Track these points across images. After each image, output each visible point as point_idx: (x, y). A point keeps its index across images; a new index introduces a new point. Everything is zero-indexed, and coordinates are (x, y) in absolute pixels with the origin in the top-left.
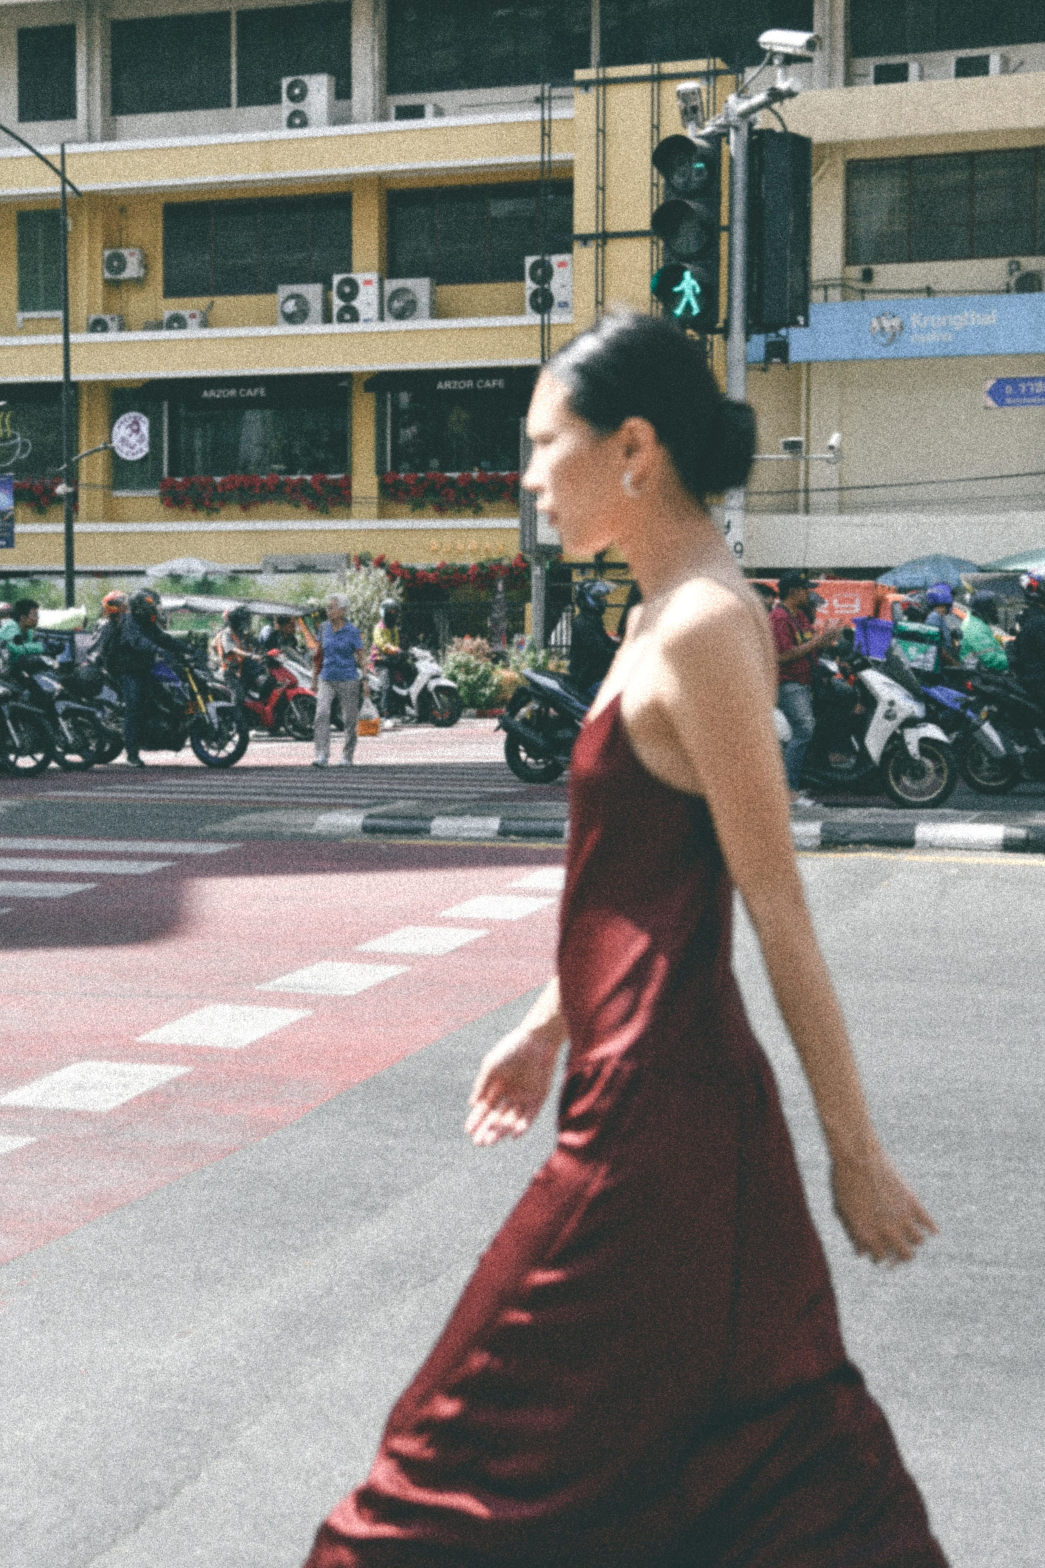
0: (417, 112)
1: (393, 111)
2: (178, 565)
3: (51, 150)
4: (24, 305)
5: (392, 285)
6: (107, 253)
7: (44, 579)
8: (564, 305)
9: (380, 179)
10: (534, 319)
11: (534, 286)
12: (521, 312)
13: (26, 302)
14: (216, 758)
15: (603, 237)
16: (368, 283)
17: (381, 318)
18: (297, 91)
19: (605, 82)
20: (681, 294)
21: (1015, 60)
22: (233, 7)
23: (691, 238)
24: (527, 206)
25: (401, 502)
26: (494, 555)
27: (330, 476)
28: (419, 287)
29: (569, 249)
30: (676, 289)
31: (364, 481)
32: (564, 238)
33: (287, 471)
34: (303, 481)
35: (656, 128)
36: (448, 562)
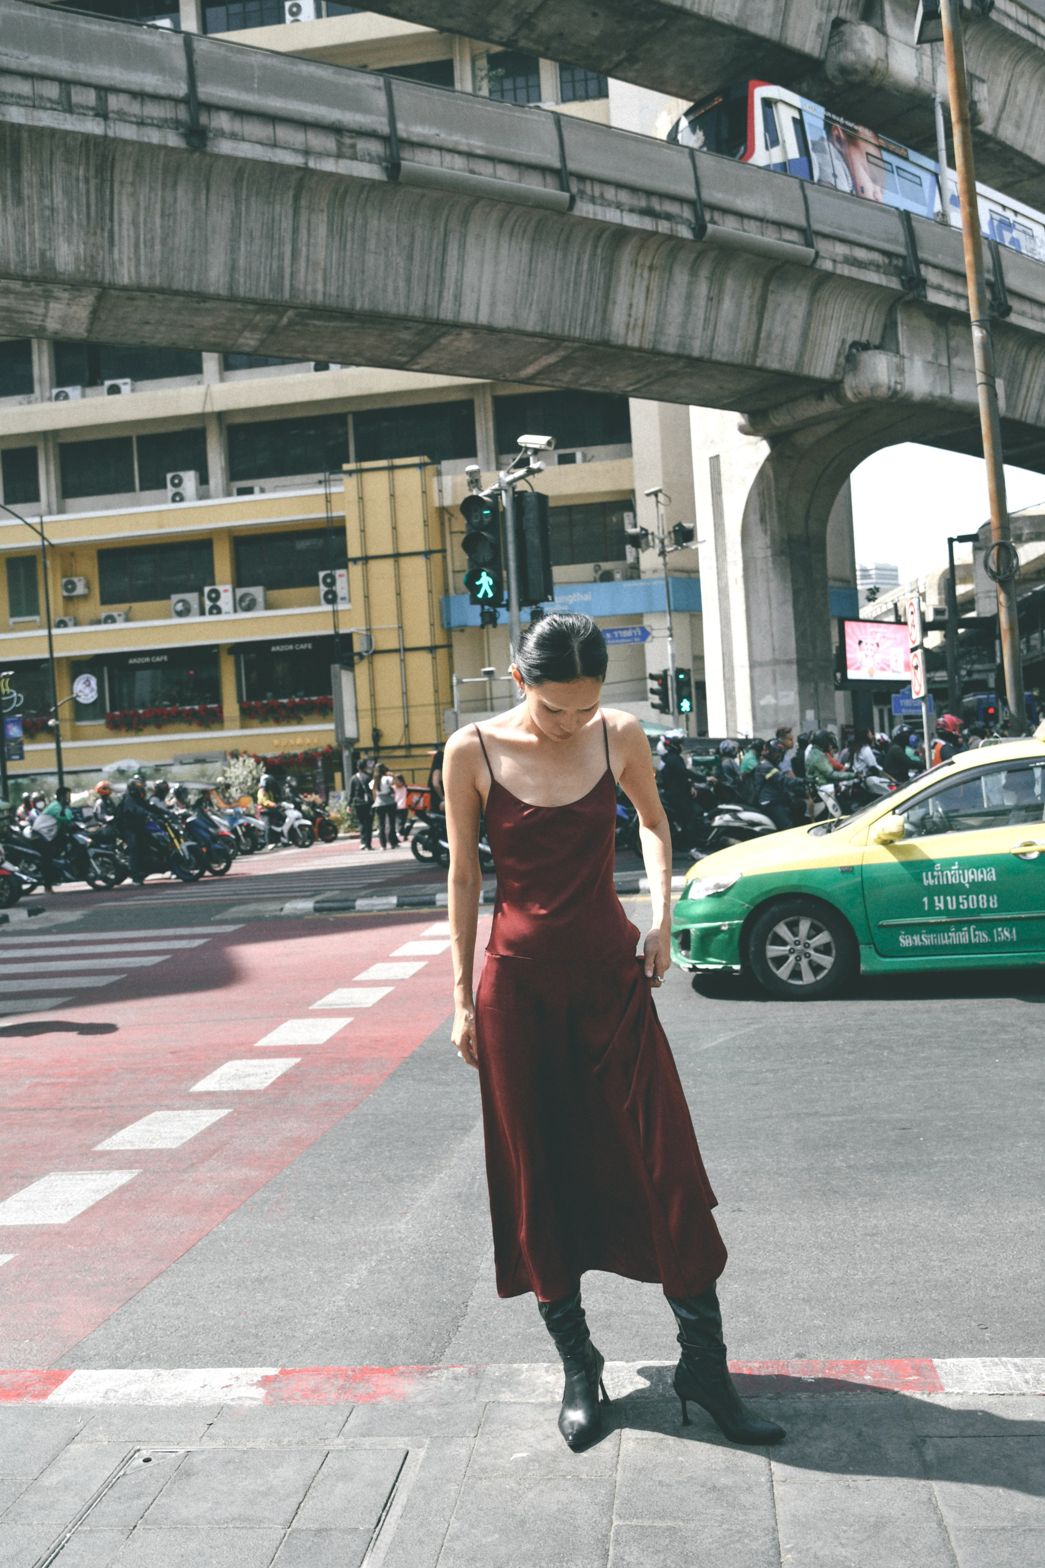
0: (249, 491)
1: (235, 491)
2: (123, 764)
3: (35, 520)
4: (13, 614)
5: (241, 592)
6: (64, 580)
7: (39, 778)
8: (343, 599)
9: (229, 530)
10: (329, 608)
11: (326, 589)
12: (318, 604)
13: (15, 611)
15: (366, 559)
16: (226, 591)
17: (235, 611)
18: (176, 481)
19: (361, 471)
20: (481, 586)
21: (589, 455)
22: (134, 434)
23: (486, 554)
24: (319, 542)
25: (254, 718)
26: (313, 747)
27: (209, 706)
28: (257, 592)
29: (345, 567)
30: (478, 583)
31: (231, 707)
32: (341, 560)
33: (183, 704)
34: (193, 710)
35: (392, 496)
36: (286, 752)
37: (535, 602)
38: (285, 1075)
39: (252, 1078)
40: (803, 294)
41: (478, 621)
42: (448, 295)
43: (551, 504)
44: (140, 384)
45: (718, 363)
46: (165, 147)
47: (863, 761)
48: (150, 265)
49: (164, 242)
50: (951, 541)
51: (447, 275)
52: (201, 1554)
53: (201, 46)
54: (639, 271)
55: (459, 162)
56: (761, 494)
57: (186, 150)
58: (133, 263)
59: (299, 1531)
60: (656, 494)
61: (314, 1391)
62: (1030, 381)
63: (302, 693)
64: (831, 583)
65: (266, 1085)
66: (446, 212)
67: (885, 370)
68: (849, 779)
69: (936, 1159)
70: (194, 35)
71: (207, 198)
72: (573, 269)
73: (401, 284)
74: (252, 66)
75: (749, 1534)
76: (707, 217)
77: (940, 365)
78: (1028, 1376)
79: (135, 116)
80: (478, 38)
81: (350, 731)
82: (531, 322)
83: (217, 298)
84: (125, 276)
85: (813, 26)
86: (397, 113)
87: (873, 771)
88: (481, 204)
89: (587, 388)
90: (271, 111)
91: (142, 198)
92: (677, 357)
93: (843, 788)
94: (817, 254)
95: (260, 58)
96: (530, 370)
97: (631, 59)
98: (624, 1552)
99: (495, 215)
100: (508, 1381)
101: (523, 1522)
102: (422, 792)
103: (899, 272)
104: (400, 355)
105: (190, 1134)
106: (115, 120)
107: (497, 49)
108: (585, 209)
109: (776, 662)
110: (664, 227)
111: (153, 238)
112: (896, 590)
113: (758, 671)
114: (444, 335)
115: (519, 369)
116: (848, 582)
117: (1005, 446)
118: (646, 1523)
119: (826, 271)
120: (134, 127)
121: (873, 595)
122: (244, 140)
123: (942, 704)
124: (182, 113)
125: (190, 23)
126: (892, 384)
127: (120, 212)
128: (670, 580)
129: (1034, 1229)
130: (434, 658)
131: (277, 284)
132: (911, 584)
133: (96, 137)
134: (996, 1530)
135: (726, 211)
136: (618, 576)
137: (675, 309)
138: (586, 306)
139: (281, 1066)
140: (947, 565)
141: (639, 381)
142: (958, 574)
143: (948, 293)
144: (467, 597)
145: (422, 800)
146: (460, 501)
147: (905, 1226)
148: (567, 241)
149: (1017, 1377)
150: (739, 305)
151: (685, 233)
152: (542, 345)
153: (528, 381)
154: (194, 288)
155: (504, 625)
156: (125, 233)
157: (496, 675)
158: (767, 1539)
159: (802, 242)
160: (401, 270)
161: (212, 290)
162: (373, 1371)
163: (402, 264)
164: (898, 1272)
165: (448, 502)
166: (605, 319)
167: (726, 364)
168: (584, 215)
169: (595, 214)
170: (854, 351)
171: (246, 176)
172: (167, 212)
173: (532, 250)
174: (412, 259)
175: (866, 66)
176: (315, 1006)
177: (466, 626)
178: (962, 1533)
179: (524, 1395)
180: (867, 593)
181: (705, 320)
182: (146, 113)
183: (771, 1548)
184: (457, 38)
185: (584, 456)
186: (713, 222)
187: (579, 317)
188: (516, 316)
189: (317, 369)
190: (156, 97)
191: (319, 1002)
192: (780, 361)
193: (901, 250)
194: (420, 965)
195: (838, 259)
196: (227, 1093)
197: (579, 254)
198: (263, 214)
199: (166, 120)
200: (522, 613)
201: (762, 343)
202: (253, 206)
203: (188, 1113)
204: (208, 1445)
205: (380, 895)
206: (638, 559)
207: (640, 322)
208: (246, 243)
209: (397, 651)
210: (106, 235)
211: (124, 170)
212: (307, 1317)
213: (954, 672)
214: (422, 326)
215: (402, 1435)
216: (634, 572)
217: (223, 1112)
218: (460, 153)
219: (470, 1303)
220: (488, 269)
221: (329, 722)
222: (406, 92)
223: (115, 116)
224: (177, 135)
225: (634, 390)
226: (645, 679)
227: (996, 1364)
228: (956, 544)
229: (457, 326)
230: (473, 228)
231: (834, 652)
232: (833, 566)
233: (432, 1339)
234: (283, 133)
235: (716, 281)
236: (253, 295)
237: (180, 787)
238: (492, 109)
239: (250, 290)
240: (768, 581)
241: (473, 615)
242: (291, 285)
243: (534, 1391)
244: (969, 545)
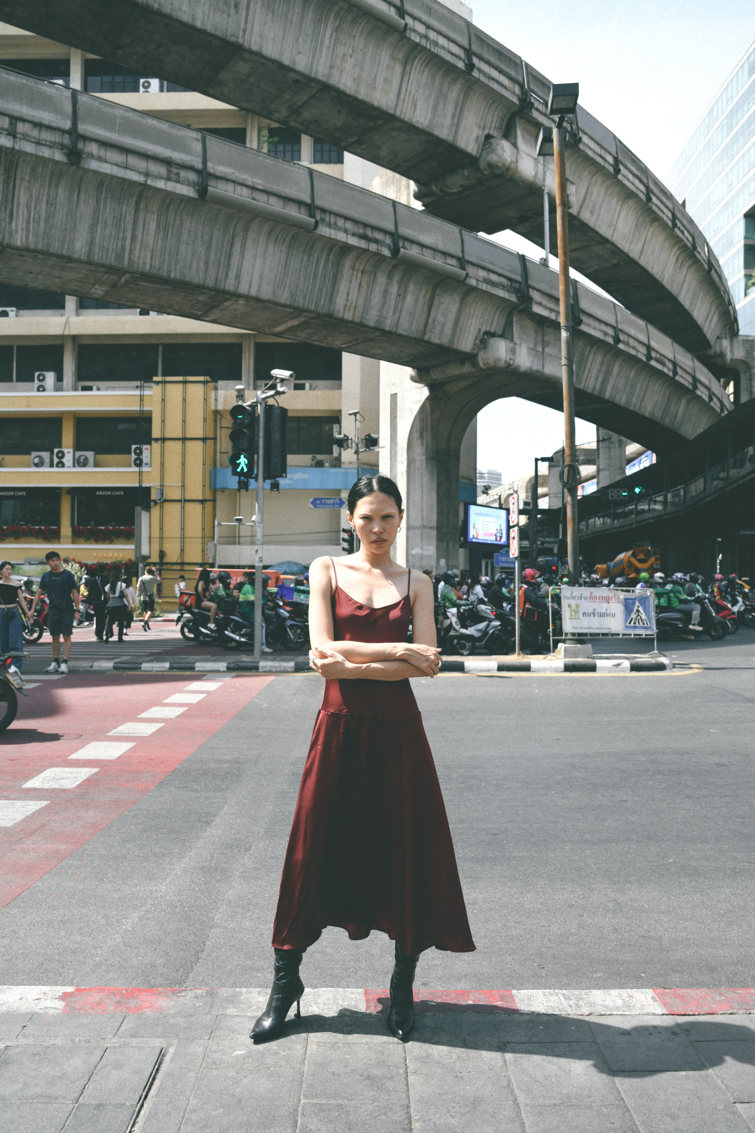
0: (90, 389)
1: (80, 387)
5: (78, 454)
8: (146, 464)
9: (74, 414)
10: (137, 469)
11: (136, 457)
12: (130, 466)
14: (29, 640)
15: (164, 440)
16: (68, 452)
17: (74, 466)
18: (41, 378)
19: (165, 382)
20: (240, 464)
21: (314, 385)
22: (15, 344)
23: (244, 443)
24: (133, 426)
25: (81, 537)
26: (119, 559)
27: (52, 527)
28: (90, 455)
29: (150, 443)
30: (238, 462)
31: (66, 529)
32: (148, 439)
33: (33, 525)
34: (40, 529)
35: (184, 400)
36: (100, 561)
37: (274, 478)
38: (87, 780)
39: (64, 781)
40: (457, 298)
41: (236, 486)
42: (232, 274)
43: (290, 414)
44: (22, 312)
45: (401, 336)
46: (53, 160)
47: (475, 594)
48: (36, 235)
49: (46, 221)
50: (537, 460)
51: (232, 262)
52: (12, 1122)
53: (83, 99)
54: (355, 273)
55: (246, 192)
56: (422, 420)
57: (67, 163)
58: (24, 232)
59: (83, 1105)
60: (355, 414)
61: (99, 1004)
62: (591, 367)
63: (114, 524)
64: (461, 480)
65: (75, 785)
66: (235, 222)
67: (504, 351)
68: (466, 605)
69: (513, 855)
70: (78, 91)
71: (78, 196)
72: (314, 267)
73: (202, 264)
74: (116, 116)
75: (391, 1109)
76: (401, 244)
77: (537, 351)
78: (571, 1002)
79: (34, 138)
80: (264, 117)
81: (145, 551)
82: (284, 298)
83: (79, 261)
84: (18, 240)
85: (473, 137)
86: (208, 157)
87: (481, 601)
88: (257, 220)
89: (317, 343)
90: (125, 146)
91: (34, 191)
92: (375, 329)
93: (462, 611)
94: (467, 274)
95: (121, 111)
96: (280, 328)
97: (360, 142)
98: (308, 1122)
99: (266, 228)
100: (233, 1000)
101: (240, 1101)
102: (190, 595)
103: (516, 291)
104: (196, 310)
105: (20, 817)
106: (21, 139)
107: (275, 125)
108: (324, 231)
109: (424, 527)
110: (373, 247)
111: (39, 218)
112: (500, 487)
113: (412, 532)
114: (227, 300)
115: (275, 326)
116: (472, 480)
117: (576, 405)
118: (324, 1101)
119: (471, 286)
120: (33, 145)
121: (486, 490)
122: (106, 162)
123: (525, 561)
124: (66, 140)
125: (76, 83)
126: (508, 359)
127: (18, 198)
128: (360, 469)
129: (573, 903)
130: (204, 508)
131: (120, 256)
132: (509, 485)
133: (6, 148)
134: (550, 1106)
135: (412, 242)
136: (327, 464)
137: (376, 298)
138: (321, 290)
139: (85, 773)
140: (533, 474)
141: (351, 342)
142: (540, 481)
143: (546, 307)
144: (230, 470)
145: (190, 600)
146: (230, 407)
147: (493, 899)
148: (311, 248)
149: (565, 1003)
150: (416, 301)
151: (386, 252)
152: (289, 313)
153: (279, 335)
154: (64, 253)
155: (253, 489)
156: (21, 213)
157: (243, 521)
158: (403, 1113)
159: (459, 266)
160: (203, 256)
161: (76, 256)
162: (140, 991)
163: (203, 253)
164: (488, 929)
165: (220, 407)
166: (331, 300)
167: (406, 337)
168: (323, 234)
169: (330, 234)
170: (486, 337)
171: (105, 184)
172: (50, 202)
173: (288, 252)
174: (210, 249)
175: (504, 165)
176: (111, 734)
177: (225, 488)
178: (529, 1108)
179: (243, 1010)
180: (482, 489)
181: (394, 308)
182: (42, 137)
183: (405, 1119)
184: (250, 114)
185: (311, 386)
186: (405, 248)
187: (315, 297)
188: (274, 293)
189: (141, 314)
190: (50, 128)
191: (113, 731)
192: (439, 338)
193: (518, 278)
194: (181, 710)
195: (481, 279)
196: (47, 790)
197: (318, 259)
198: (115, 211)
199: (55, 143)
200: (265, 484)
201: (430, 325)
202: (108, 204)
203: (19, 803)
204: (22, 1041)
205: (158, 661)
206: (340, 454)
207: (353, 305)
208: (101, 228)
209: (180, 501)
210: (8, 212)
211: (24, 172)
212: (95, 948)
213: (533, 542)
214: (213, 293)
215: (158, 1037)
216: (337, 463)
217: (44, 803)
218: (247, 186)
219: (207, 943)
220: (259, 262)
221: (131, 544)
222: (215, 144)
223: (21, 136)
224: (62, 153)
225: (346, 347)
226: (340, 531)
227: (552, 994)
228: (539, 462)
229: (235, 295)
230: (252, 234)
231: (460, 523)
232: (463, 470)
233: (181, 966)
234: (132, 160)
235: (403, 284)
236: (103, 261)
237: (28, 580)
238: (270, 161)
239: (102, 258)
240: (422, 475)
241: (233, 482)
242: (130, 258)
243: (250, 1007)
244: (547, 464)
